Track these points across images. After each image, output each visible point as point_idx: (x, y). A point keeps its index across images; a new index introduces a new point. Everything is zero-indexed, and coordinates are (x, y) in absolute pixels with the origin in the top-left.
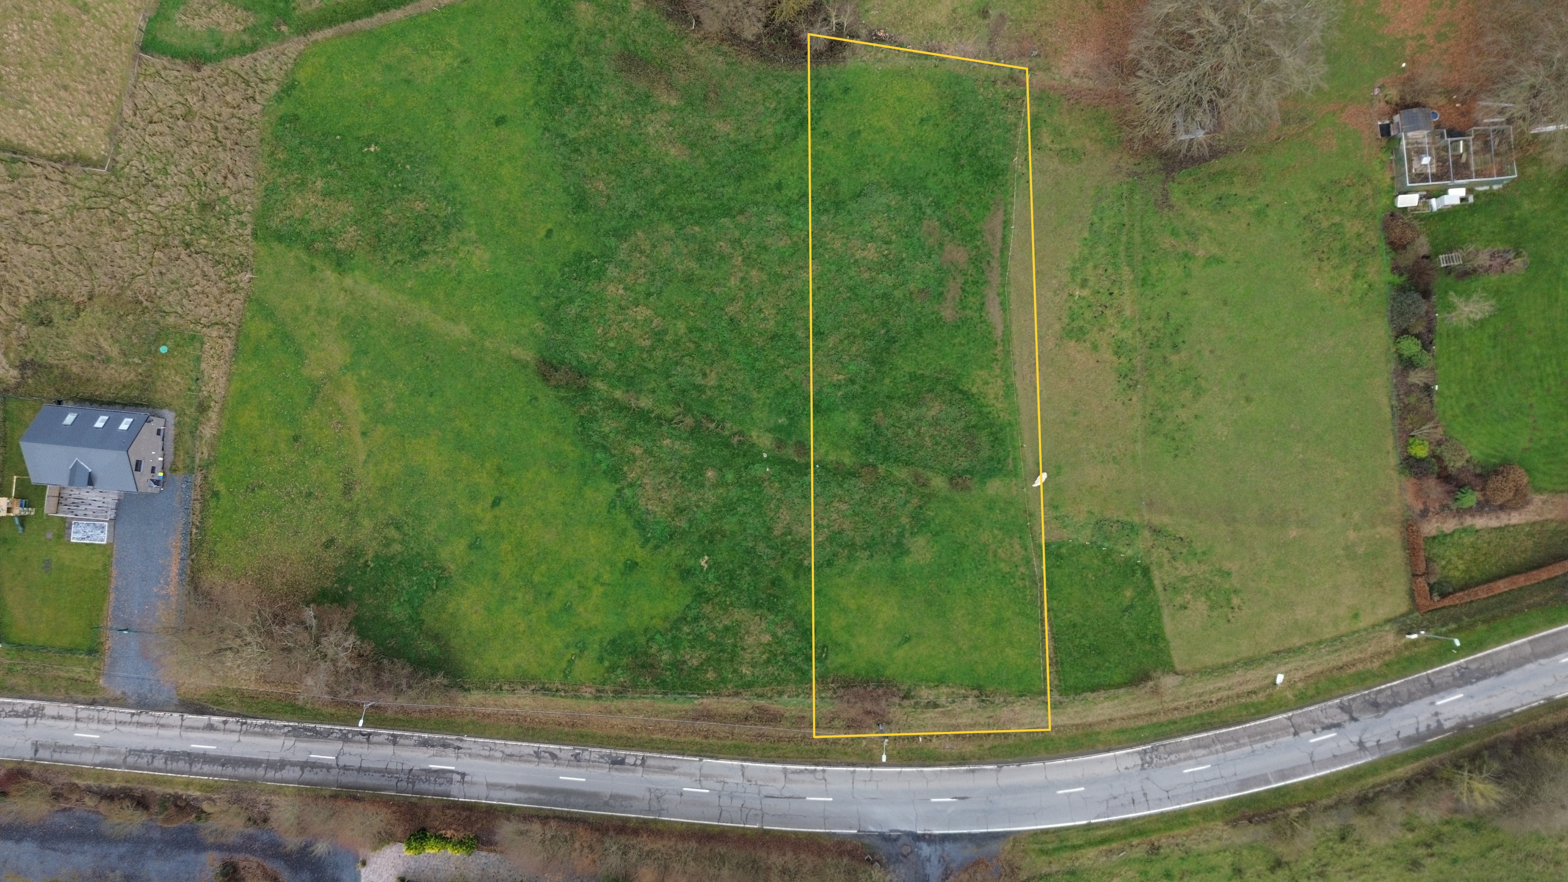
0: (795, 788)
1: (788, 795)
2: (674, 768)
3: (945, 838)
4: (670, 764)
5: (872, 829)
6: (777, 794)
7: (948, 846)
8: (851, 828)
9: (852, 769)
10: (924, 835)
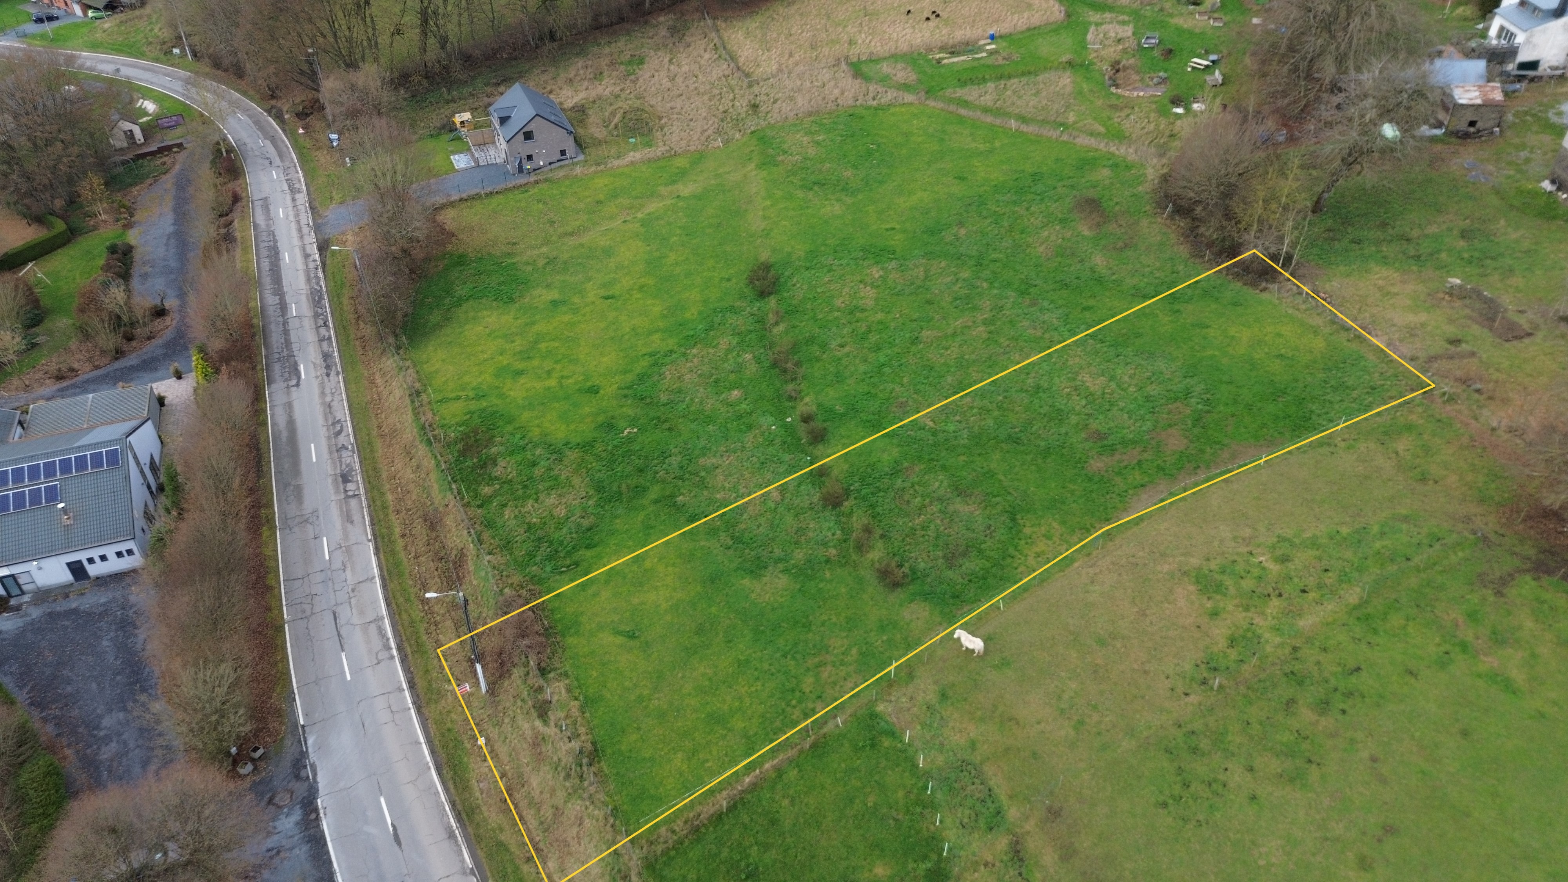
0: (356, 638)
1: (342, 632)
2: (352, 522)
3: (317, 842)
4: (356, 517)
5: (310, 742)
6: (342, 621)
7: (302, 852)
8: (306, 715)
9: (405, 686)
10: (316, 810)
